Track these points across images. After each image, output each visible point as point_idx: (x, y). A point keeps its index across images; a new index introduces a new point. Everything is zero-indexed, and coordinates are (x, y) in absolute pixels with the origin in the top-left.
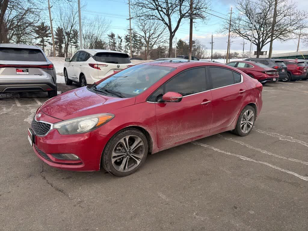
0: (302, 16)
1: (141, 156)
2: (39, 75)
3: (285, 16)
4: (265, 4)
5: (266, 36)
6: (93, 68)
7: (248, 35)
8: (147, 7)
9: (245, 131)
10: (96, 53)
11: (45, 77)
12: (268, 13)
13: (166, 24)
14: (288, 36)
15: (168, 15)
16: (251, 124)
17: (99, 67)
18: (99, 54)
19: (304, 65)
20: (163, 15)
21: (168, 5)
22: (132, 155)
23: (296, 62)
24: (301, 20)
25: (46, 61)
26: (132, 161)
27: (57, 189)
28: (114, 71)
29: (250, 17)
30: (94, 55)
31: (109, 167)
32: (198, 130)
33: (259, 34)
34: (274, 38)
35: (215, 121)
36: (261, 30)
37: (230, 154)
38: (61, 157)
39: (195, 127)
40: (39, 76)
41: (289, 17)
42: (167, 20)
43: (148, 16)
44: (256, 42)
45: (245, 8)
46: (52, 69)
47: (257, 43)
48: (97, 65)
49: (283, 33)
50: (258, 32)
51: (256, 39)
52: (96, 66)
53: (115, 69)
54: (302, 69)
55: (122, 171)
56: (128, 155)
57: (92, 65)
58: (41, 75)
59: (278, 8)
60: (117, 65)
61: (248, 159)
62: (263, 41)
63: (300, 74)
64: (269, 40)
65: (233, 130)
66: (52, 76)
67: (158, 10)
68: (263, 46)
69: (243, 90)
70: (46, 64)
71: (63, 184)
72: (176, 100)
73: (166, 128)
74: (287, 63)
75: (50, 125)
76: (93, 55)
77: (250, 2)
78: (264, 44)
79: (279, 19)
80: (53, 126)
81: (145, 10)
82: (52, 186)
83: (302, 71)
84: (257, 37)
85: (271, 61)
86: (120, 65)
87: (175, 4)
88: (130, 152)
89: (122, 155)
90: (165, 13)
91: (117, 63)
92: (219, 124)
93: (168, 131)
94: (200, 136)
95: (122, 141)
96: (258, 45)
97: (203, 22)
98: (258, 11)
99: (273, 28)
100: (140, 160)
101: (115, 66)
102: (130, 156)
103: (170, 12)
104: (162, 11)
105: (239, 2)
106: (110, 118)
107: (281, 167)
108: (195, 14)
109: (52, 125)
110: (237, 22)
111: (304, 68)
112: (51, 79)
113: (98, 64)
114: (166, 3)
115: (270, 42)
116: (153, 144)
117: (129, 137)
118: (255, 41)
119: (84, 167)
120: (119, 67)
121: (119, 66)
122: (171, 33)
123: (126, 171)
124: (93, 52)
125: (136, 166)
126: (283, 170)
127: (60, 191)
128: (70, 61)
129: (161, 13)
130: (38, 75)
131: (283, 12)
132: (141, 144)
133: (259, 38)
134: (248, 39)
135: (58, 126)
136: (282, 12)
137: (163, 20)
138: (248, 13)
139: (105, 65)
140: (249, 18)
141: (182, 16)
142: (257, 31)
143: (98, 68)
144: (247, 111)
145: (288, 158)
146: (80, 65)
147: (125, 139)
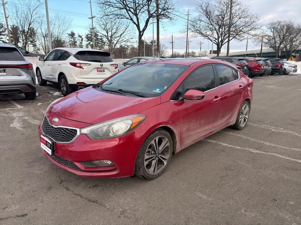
0: (254, 18)
1: (167, 157)
2: (18, 75)
3: (240, 18)
4: (222, 6)
5: (224, 36)
6: (76, 67)
7: (208, 35)
8: (114, 6)
9: (242, 125)
10: (77, 51)
11: (24, 77)
12: (226, 16)
13: (135, 23)
14: (243, 36)
15: (136, 15)
16: (246, 118)
17: (81, 66)
18: (80, 53)
19: (261, 62)
20: (131, 14)
21: (136, 5)
22: (160, 156)
23: (255, 60)
24: (254, 22)
25: (25, 61)
26: (160, 162)
27: (90, 200)
28: (97, 70)
29: (209, 18)
30: (76, 54)
31: (142, 172)
32: (211, 126)
33: (218, 35)
34: (231, 38)
35: (223, 117)
36: (220, 31)
37: (239, 148)
38: (93, 164)
39: (208, 123)
40: (17, 77)
41: (244, 19)
42: (135, 19)
43: (117, 15)
44: (216, 42)
45: (205, 10)
46: (31, 68)
47: (217, 42)
48: (79, 64)
49: (239, 33)
50: (217, 33)
51: (216, 39)
52: (78, 65)
53: (98, 68)
54: (260, 66)
55: (152, 174)
56: (157, 156)
57: (74, 65)
58: (20, 75)
59: (233, 11)
60: (100, 63)
61: (258, 151)
62: (222, 41)
63: (259, 70)
64: (227, 40)
65: (234, 125)
66: (31, 76)
67: (127, 10)
68: (222, 45)
69: (242, 86)
70: (25, 63)
71: (93, 194)
72: (198, 98)
73: (187, 126)
74: (247, 61)
75: (76, 131)
76: (74, 54)
77: (210, 5)
78: (224, 43)
79: (236, 21)
80: (80, 131)
81: (113, 9)
82: (82, 198)
83: (260, 67)
84: (217, 37)
85: (235, 59)
86: (103, 63)
87: (142, 4)
88: (158, 153)
89: (153, 157)
90: (132, 13)
91: (100, 62)
92: (225, 119)
93: (188, 130)
94: (211, 133)
95: (153, 142)
96: (218, 44)
97: (171, 23)
98: (217, 13)
99: (229, 30)
100: (166, 160)
101: (98, 64)
102: (159, 158)
103: (138, 11)
104: (130, 10)
105: (199, 5)
106: (142, 119)
107: (289, 156)
108: (163, 14)
109: (78, 130)
110: (198, 22)
111: (262, 65)
112: (31, 80)
113: (80, 63)
114: (134, 2)
115: (227, 42)
116: (177, 144)
117: (158, 138)
118: (215, 41)
119: (118, 173)
120: (102, 66)
121: (102, 64)
122: (140, 32)
123: (156, 173)
124: (73, 51)
125: (163, 167)
126: (293, 160)
127: (93, 202)
128: (45, 61)
129: (129, 12)
130: (17, 75)
131: (239, 14)
132: (168, 144)
133: (219, 38)
134: (209, 39)
135: (85, 131)
136: (237, 14)
137: (132, 19)
138: (208, 14)
139: (88, 64)
140: (209, 19)
141: (151, 16)
142: (217, 32)
143: (80, 67)
144: (244, 106)
145: (290, 148)
146: (59, 65)
147: (155, 140)
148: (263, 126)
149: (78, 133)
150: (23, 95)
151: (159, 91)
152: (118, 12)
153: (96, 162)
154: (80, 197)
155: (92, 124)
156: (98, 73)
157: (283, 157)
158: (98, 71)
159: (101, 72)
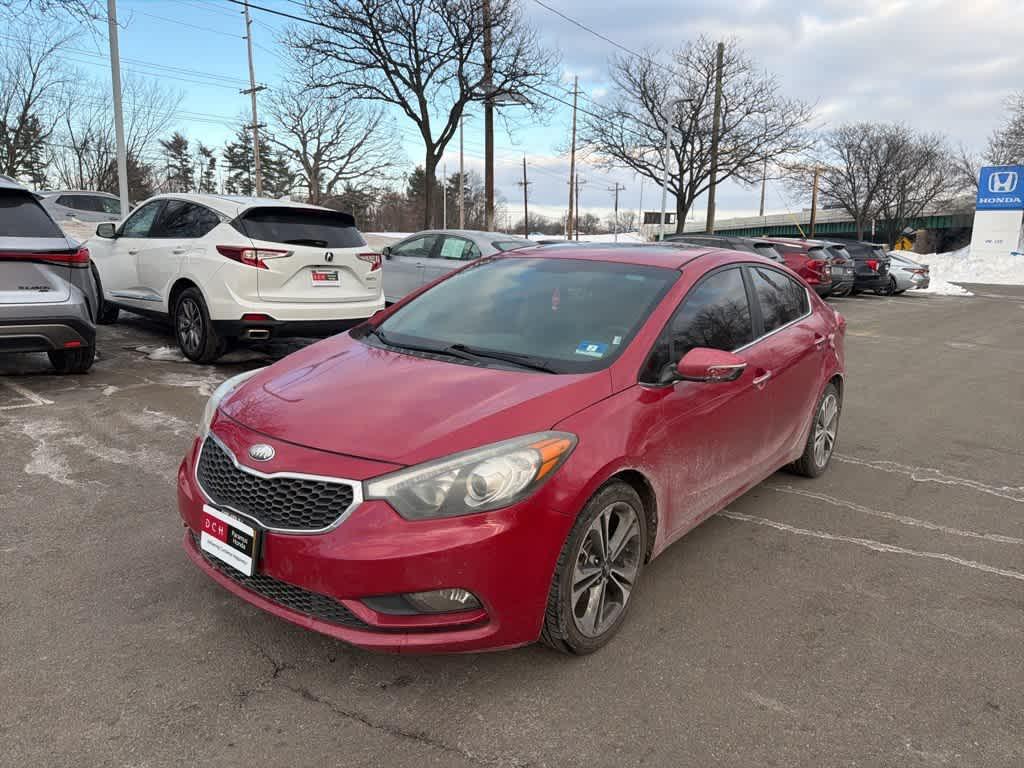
0: (795, 113)
1: (630, 573)
2: (37, 288)
3: (748, 113)
4: (692, 71)
5: (700, 167)
6: (241, 261)
7: (649, 164)
8: (342, 56)
9: (820, 462)
10: (243, 209)
11: (61, 296)
12: (704, 103)
13: (413, 115)
14: (758, 171)
15: (419, 89)
16: (831, 439)
17: (259, 259)
18: (254, 214)
19: (823, 255)
20: (403, 88)
21: (417, 56)
22: (613, 573)
23: (804, 247)
24: (792, 125)
25: (64, 237)
26: (612, 592)
27: (398, 734)
28: (314, 272)
29: (653, 108)
30: (239, 217)
31: (563, 627)
32: (743, 468)
33: (680, 163)
34: (719, 175)
35: (772, 439)
36: (685, 151)
37: (828, 536)
38: (408, 605)
39: (736, 460)
40: (36, 293)
41: (762, 115)
42: (415, 106)
43: (355, 86)
44: (675, 187)
45: (638, 80)
46: (83, 265)
47: (678, 187)
48: (254, 252)
49: (746, 160)
50: (677, 155)
51: (674, 177)
52: (248, 254)
53: (319, 266)
54: (821, 268)
55: (591, 635)
56: (604, 573)
57: (234, 253)
58: (45, 289)
59: (728, 89)
60: (324, 251)
61: (892, 549)
62: (693, 185)
63: (816, 281)
64: (706, 182)
66: (83, 291)
67: (388, 73)
68: (692, 197)
69: (820, 337)
70: (65, 247)
71: (405, 709)
72: (726, 376)
73: (685, 469)
74: (781, 250)
75: (349, 488)
76: (234, 216)
77: (653, 66)
78: (697, 191)
79: (735, 120)
80: (365, 490)
81: (340, 67)
82: (370, 725)
83: (820, 271)
84: (676, 172)
85: (743, 244)
86: (334, 251)
87: (438, 54)
88: (609, 561)
89: (593, 576)
90: (405, 82)
91: (324, 245)
92: (776, 446)
93: (690, 481)
95: (596, 525)
96: (680, 195)
97: (536, 119)
98: (675, 92)
99: (714, 147)
100: (627, 586)
101: (316, 254)
102: (609, 577)
103: (424, 77)
104: (397, 73)
105: (621, 63)
106: (566, 447)
108: (510, 91)
109: (357, 486)
110: (617, 121)
111: (826, 263)
112: (81, 305)
113: (256, 250)
114: (410, 47)
115: (708, 190)
116: (659, 529)
117: (610, 510)
118: (671, 183)
120: (330, 260)
121: (332, 254)
122: (430, 146)
123: (600, 631)
124: (234, 205)
125: (618, 608)
126: (1003, 573)
127: (413, 737)
128: (117, 236)
129: (398, 82)
130: (33, 288)
131: (745, 99)
132: (635, 532)
133: (682, 172)
134: (652, 175)
135: (380, 489)
136: (741, 99)
137: (404, 104)
138: (648, 96)
139: (284, 252)
140: (652, 112)
141: (467, 95)
142: (676, 152)
143: (256, 263)
144: (827, 400)
145: (982, 534)
146: (176, 253)
147: (603, 518)
148: (880, 465)
149: (358, 498)
150: (45, 356)
151: (598, 351)
152: (358, 76)
153: (419, 597)
154: (361, 725)
155: (407, 466)
156: (316, 283)
157: (973, 564)
158: (317, 277)
159: (327, 279)
